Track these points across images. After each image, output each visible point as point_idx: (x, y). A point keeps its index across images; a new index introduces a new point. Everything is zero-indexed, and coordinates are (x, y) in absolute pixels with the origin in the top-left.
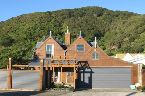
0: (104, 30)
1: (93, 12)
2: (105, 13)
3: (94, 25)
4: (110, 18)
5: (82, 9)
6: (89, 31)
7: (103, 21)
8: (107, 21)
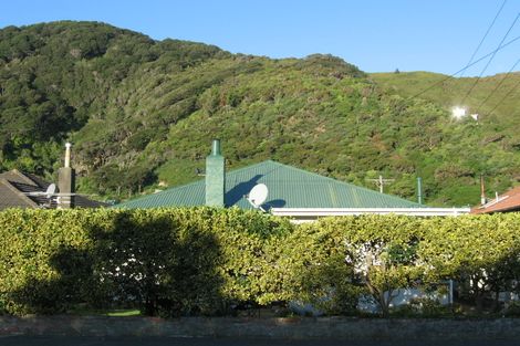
0: (87, 105)
1: (74, 40)
2: (115, 48)
3: (54, 86)
4: (123, 64)
5: (40, 28)
6: (19, 107)
7: (95, 73)
8: (105, 77)
